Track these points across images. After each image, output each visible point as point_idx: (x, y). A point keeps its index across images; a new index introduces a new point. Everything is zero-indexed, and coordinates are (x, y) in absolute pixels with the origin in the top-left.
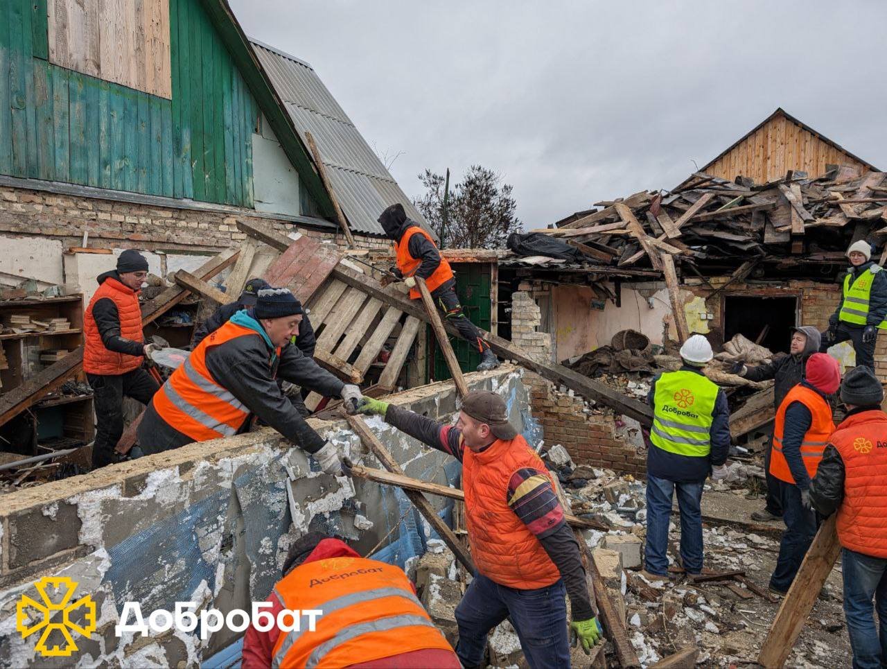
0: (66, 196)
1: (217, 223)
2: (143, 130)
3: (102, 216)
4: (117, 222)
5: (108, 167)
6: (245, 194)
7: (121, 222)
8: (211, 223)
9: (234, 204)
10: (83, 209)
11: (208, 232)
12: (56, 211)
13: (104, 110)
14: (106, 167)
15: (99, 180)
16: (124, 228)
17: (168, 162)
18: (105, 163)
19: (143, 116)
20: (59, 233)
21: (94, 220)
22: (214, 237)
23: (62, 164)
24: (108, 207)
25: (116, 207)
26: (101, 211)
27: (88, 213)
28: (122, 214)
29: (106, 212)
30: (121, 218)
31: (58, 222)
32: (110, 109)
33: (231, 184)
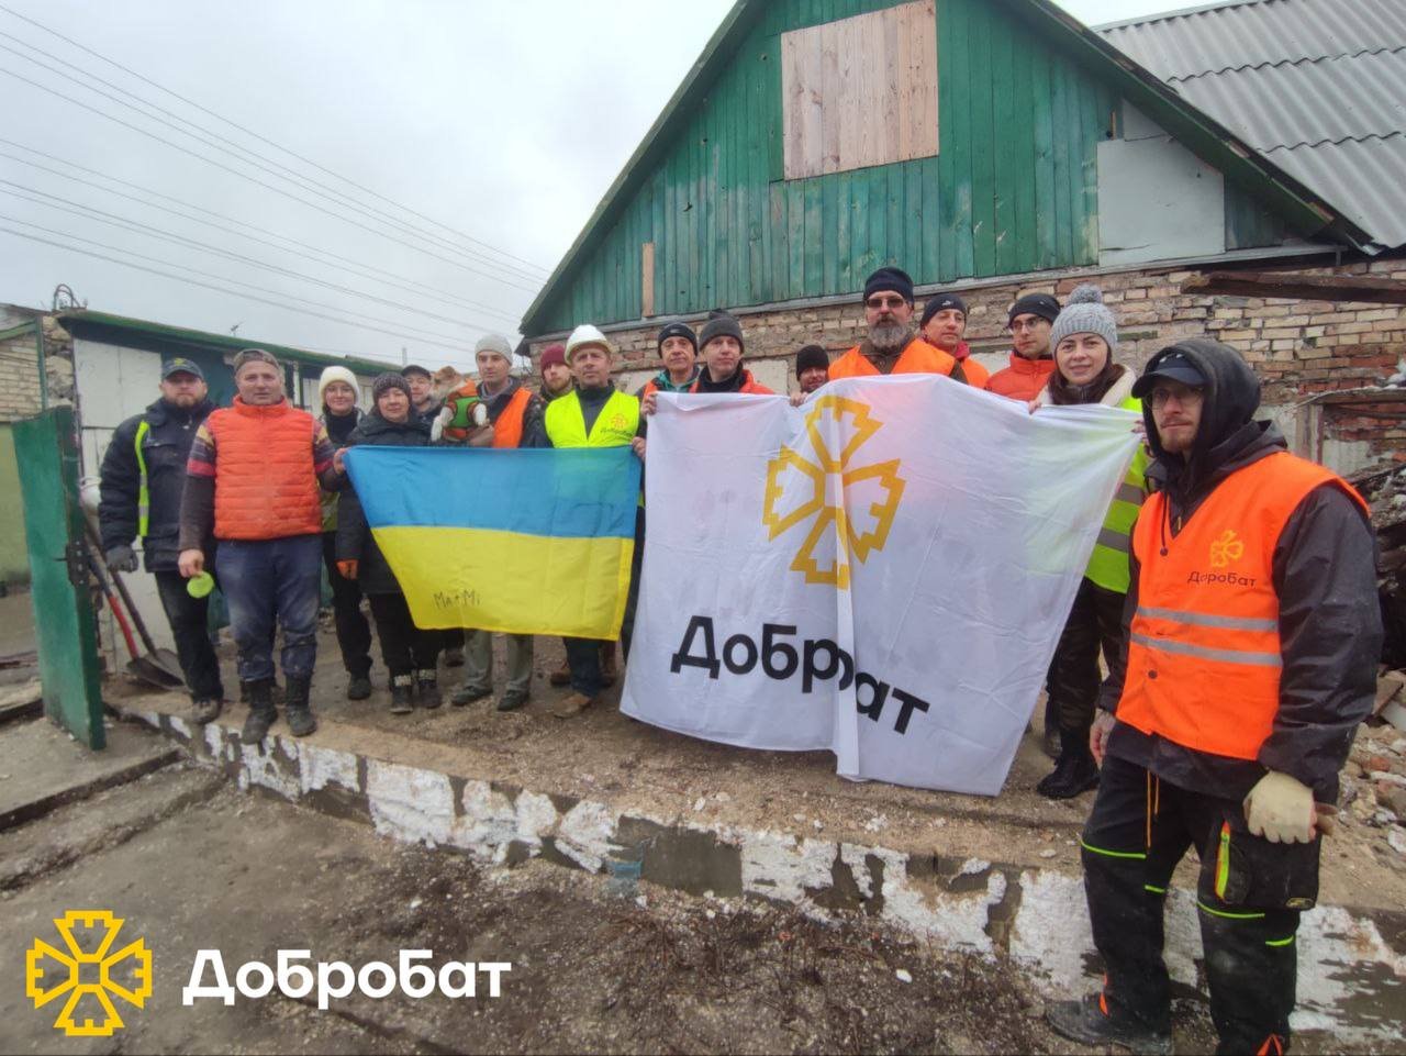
0: (788, 312)
1: (1003, 302)
2: (895, 210)
3: (829, 325)
4: (847, 329)
5: (848, 268)
6: (1077, 244)
7: (853, 328)
8: (992, 303)
9: (1053, 265)
10: (807, 322)
11: (986, 318)
12: (778, 330)
13: (844, 205)
14: (845, 269)
15: (837, 285)
16: (857, 334)
17: (931, 238)
18: (843, 265)
19: (897, 192)
20: (783, 352)
21: (820, 331)
22: (998, 323)
23: (797, 280)
24: (836, 314)
25: (846, 311)
26: (828, 320)
27: (813, 325)
28: (852, 318)
29: (833, 320)
30: (853, 323)
31: (780, 341)
32: (852, 201)
33: (1049, 236)
